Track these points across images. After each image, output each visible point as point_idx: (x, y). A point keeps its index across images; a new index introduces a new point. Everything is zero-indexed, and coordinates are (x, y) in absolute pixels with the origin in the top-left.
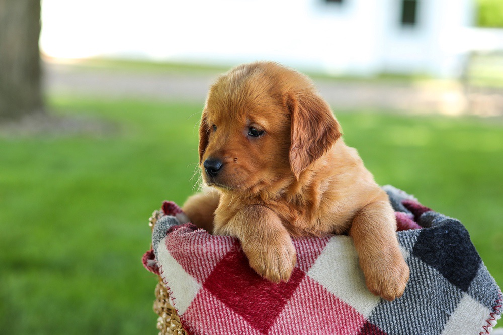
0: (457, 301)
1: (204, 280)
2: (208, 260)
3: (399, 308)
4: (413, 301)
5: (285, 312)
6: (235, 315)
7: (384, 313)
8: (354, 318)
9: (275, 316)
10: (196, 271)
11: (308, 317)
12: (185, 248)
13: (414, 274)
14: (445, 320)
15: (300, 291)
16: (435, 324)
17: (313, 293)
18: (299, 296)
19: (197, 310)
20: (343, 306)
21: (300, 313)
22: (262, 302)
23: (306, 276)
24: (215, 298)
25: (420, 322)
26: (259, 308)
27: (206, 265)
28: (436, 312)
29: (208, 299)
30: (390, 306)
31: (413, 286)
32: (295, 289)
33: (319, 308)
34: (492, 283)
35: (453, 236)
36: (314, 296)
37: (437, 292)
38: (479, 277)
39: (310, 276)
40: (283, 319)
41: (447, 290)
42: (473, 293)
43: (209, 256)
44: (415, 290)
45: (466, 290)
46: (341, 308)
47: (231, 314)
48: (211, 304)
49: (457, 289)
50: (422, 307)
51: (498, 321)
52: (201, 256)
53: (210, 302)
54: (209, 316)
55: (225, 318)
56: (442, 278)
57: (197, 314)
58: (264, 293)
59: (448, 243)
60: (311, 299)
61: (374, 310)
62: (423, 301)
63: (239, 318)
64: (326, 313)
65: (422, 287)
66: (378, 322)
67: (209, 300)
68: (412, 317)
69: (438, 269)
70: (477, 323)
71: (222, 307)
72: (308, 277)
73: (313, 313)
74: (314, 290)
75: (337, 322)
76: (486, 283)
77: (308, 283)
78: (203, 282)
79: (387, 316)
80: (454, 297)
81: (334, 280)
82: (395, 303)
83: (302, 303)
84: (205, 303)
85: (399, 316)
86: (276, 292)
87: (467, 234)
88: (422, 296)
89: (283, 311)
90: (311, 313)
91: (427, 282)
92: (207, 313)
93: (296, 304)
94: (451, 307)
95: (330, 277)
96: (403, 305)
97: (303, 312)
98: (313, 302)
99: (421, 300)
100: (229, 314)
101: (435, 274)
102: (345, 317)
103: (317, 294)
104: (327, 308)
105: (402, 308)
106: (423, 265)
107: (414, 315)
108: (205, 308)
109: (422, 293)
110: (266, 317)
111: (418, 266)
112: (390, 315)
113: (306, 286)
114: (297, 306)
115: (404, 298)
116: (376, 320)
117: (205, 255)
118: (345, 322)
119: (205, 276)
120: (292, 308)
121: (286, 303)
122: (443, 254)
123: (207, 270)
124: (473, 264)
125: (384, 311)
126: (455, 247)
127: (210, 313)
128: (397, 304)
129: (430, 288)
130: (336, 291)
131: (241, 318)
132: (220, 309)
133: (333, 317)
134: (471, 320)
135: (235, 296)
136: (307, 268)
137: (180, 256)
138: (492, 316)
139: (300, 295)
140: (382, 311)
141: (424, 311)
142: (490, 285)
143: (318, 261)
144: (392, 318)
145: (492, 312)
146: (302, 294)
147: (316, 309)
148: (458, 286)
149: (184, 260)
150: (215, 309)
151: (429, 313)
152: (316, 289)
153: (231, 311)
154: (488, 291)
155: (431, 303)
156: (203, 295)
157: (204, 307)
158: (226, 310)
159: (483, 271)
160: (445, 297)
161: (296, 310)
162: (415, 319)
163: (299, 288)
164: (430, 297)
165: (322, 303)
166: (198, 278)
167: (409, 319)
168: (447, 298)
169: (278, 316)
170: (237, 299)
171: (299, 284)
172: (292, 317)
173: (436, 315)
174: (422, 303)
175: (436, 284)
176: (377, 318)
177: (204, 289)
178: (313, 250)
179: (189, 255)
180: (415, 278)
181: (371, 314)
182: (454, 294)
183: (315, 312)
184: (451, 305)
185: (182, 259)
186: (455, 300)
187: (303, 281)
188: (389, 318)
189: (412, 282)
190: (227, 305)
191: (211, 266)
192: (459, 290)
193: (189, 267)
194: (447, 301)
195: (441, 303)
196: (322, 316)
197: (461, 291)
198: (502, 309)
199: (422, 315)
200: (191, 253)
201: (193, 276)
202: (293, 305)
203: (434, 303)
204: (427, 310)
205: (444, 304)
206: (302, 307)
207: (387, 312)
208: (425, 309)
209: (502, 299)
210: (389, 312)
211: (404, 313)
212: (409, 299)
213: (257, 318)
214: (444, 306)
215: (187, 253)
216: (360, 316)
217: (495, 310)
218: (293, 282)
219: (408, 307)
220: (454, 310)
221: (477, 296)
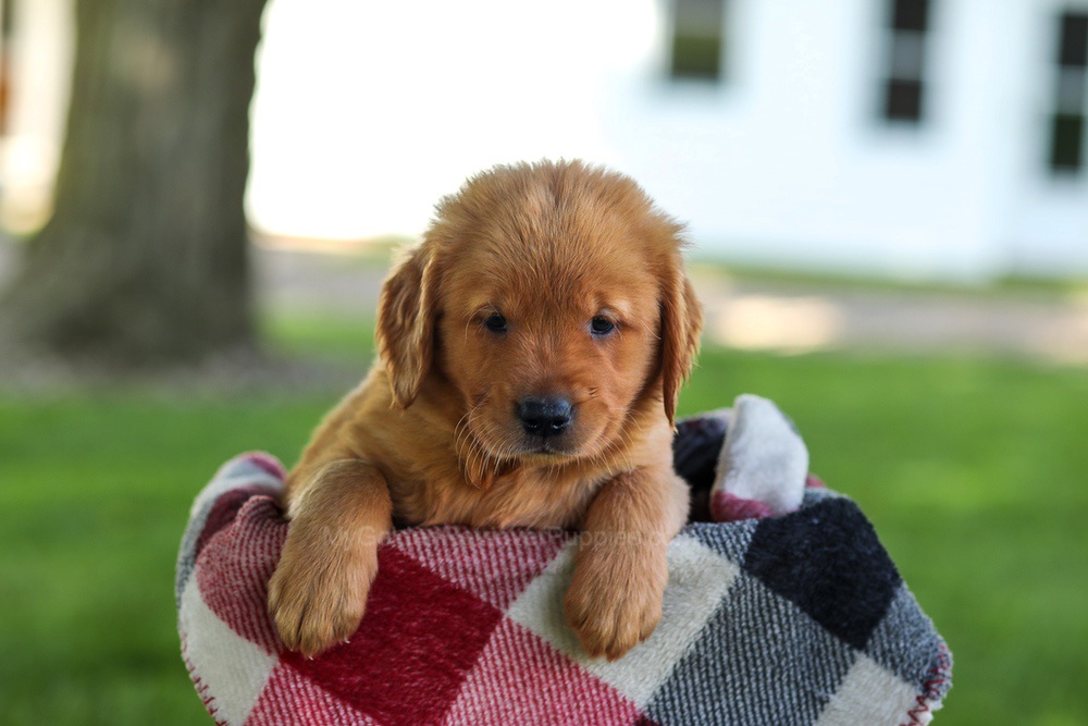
0: (842, 670)
3: (713, 686)
4: (744, 671)
5: (463, 698)
6: (354, 713)
7: (680, 698)
8: (614, 709)
9: (444, 709)
11: (513, 709)
12: (234, 583)
13: (747, 614)
14: (816, 712)
15: (491, 651)
16: (791, 719)
17: (521, 654)
18: (490, 662)
19: (272, 713)
20: (588, 682)
21: (496, 700)
22: (412, 682)
23: (504, 619)
24: (307, 682)
25: (758, 715)
26: (407, 694)
28: (794, 694)
29: (293, 686)
30: (693, 683)
31: (743, 638)
32: (481, 649)
33: (537, 687)
34: (923, 631)
35: (830, 531)
36: (523, 660)
37: (796, 651)
38: (892, 618)
39: (513, 618)
40: (459, 715)
41: (819, 646)
42: (878, 653)
44: (747, 647)
45: (861, 646)
46: (584, 686)
47: (346, 711)
48: (300, 696)
49: (841, 645)
50: (761, 685)
51: (934, 713)
53: (298, 690)
56: (807, 621)
57: (274, 721)
58: (414, 661)
59: (820, 545)
60: (517, 668)
61: (658, 692)
62: (764, 671)
63: (363, 720)
64: (551, 697)
65: (763, 641)
66: (667, 716)
67: (296, 688)
68: (741, 704)
69: (797, 603)
70: (887, 718)
71: (325, 701)
72: (509, 621)
73: (523, 699)
74: (523, 649)
75: (576, 717)
76: (909, 630)
77: (508, 634)
78: (278, 652)
79: (686, 705)
80: (836, 662)
82: (704, 676)
83: (497, 677)
84: (288, 697)
85: (713, 704)
86: (440, 656)
88: (763, 661)
89: (459, 697)
90: (519, 699)
91: (773, 629)
92: (294, 716)
93: (486, 680)
94: (829, 683)
96: (720, 679)
97: (502, 696)
98: (522, 675)
99: (760, 669)
100: (342, 713)
101: (790, 612)
102: (594, 706)
103: (530, 655)
104: (553, 687)
105: (718, 687)
106: (766, 592)
107: (743, 700)
108: (291, 706)
109: (761, 654)
110: (424, 714)
111: (756, 596)
112: (692, 700)
113: (505, 640)
114: (488, 684)
115: (723, 667)
116: (663, 713)
118: (596, 717)
120: (477, 690)
121: (463, 679)
122: (809, 570)
124: (880, 590)
125: (679, 693)
126: (837, 553)
127: (301, 714)
128: (708, 678)
129: (779, 642)
131: (369, 719)
132: (322, 703)
133: (569, 706)
134: (872, 711)
135: (351, 674)
136: (506, 601)
137: (223, 600)
138: (922, 703)
139: (493, 659)
140: (675, 694)
141: (766, 693)
142: (919, 635)
143: (532, 588)
144: (697, 708)
145: (920, 694)
146: (497, 657)
147: (529, 691)
148: (844, 638)
149: (234, 610)
150: (311, 705)
151: (778, 696)
152: (526, 645)
153: (344, 706)
154: (912, 649)
155: (782, 675)
156: (283, 680)
157: (286, 703)
158: (335, 705)
159: (901, 606)
160: (814, 661)
161: (486, 692)
162: (746, 709)
163: (490, 645)
164: (779, 662)
165: (543, 677)
166: (267, 644)
167: (734, 710)
168: (821, 663)
169: (450, 709)
170: (358, 679)
171: (489, 637)
172: (478, 708)
173: (795, 701)
174: (761, 677)
176: (665, 709)
177: (283, 666)
178: (523, 566)
180: (747, 621)
181: (652, 701)
182: (834, 654)
183: (527, 697)
184: (828, 679)
185: (228, 608)
186: (838, 668)
187: (498, 629)
188: (689, 708)
189: (742, 632)
190: (336, 694)
192: (847, 646)
193: (247, 623)
194: (819, 671)
195: (806, 674)
196: (544, 704)
197: (850, 649)
198: (944, 688)
199: (761, 701)
200: (248, 592)
201: (257, 642)
202: (479, 682)
203: (789, 676)
204: (774, 689)
205: (812, 677)
206: (499, 686)
207: (686, 694)
208: (769, 687)
209: (945, 664)
210: (691, 695)
211: (723, 697)
212: (734, 668)
213: (403, 716)
214: (813, 681)
215: (241, 592)
216: (628, 704)
217: (927, 688)
218: (476, 634)
219: (730, 685)
220: (837, 688)
221: (888, 660)
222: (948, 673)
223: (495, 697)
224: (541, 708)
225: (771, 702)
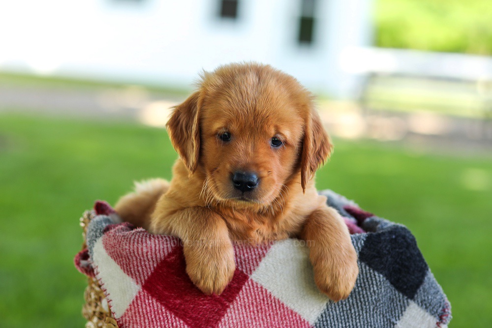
0: (403, 309)
1: (143, 282)
2: (148, 260)
3: (346, 315)
4: (360, 308)
6: (175, 318)
7: (330, 320)
8: (299, 325)
9: (217, 320)
10: (135, 271)
11: (252, 323)
12: (124, 248)
13: (360, 280)
15: (243, 294)
17: (257, 297)
18: (242, 299)
19: (135, 313)
20: (288, 311)
21: (244, 318)
22: (204, 306)
23: (249, 279)
24: (154, 300)
26: (201, 311)
27: (145, 265)
28: (382, 320)
29: (147, 301)
30: (336, 313)
31: (359, 292)
32: (238, 293)
33: (264, 313)
34: (438, 291)
35: (400, 241)
36: (258, 300)
37: (384, 299)
38: (426, 285)
39: (254, 279)
40: (225, 324)
41: (393, 297)
42: (419, 301)
43: (149, 257)
44: (361, 296)
45: (411, 297)
46: (286, 313)
47: (171, 317)
48: (150, 307)
49: (403, 297)
50: (368, 314)
52: (141, 256)
53: (149, 304)
54: (148, 319)
55: (164, 322)
56: (389, 284)
57: (136, 317)
59: (395, 248)
60: (255, 303)
61: (320, 316)
62: (369, 308)
63: (179, 322)
64: (270, 318)
65: (369, 293)
67: (149, 302)
68: (359, 324)
69: (385, 275)
71: (162, 310)
72: (251, 280)
73: (257, 318)
74: (258, 294)
76: (432, 291)
77: (251, 287)
78: (142, 284)
79: (333, 324)
80: (400, 305)
81: (279, 283)
82: (341, 310)
83: (245, 307)
84: (144, 306)
85: (346, 324)
87: (413, 240)
88: (369, 303)
89: (226, 315)
90: (255, 318)
91: (374, 288)
92: (146, 316)
93: (239, 308)
94: (397, 315)
95: (274, 281)
96: (349, 312)
97: (247, 316)
98: (257, 307)
99: (368, 307)
100: (169, 317)
101: (381, 280)
102: (290, 323)
104: (272, 313)
105: (348, 316)
106: (370, 270)
107: (360, 322)
108: (144, 311)
109: (368, 300)
110: (208, 322)
111: (364, 272)
113: (250, 289)
114: (240, 310)
115: (350, 305)
116: (322, 327)
117: (145, 255)
119: (144, 277)
120: (235, 312)
121: (228, 307)
122: (390, 259)
123: (147, 271)
124: (420, 271)
125: (330, 318)
126: (402, 253)
127: (149, 316)
128: (343, 311)
129: (377, 294)
130: (281, 296)
131: (182, 322)
132: (160, 311)
133: (278, 323)
135: (175, 299)
136: (251, 271)
137: (118, 255)
138: (439, 326)
139: (244, 299)
140: (328, 318)
141: (370, 319)
142: (437, 293)
143: (262, 264)
144: (338, 325)
145: (438, 321)
146: (245, 297)
147: (260, 314)
148: (404, 293)
149: (123, 260)
150: (154, 312)
151: (375, 321)
152: (260, 293)
153: (171, 314)
154: (435, 300)
155: (377, 310)
156: (142, 297)
157: (142, 309)
158: (166, 313)
159: (429, 279)
160: (391, 304)
161: (239, 314)
163: (243, 291)
164: (376, 304)
165: (267, 308)
166: (137, 279)
168: (393, 306)
169: (220, 320)
170: (178, 301)
171: (242, 287)
172: (235, 321)
173: (382, 323)
174: (368, 310)
175: (383, 291)
176: (323, 325)
177: (143, 291)
178: (257, 252)
179: (129, 255)
180: (361, 284)
181: (317, 321)
182: (400, 301)
183: (259, 318)
184: (397, 313)
185: (121, 259)
186: (401, 307)
187: (246, 284)
189: (358, 288)
190: (168, 307)
191: (152, 267)
192: (406, 297)
193: (128, 268)
194: (393, 309)
195: (387, 311)
196: (267, 321)
197: (407, 299)
198: (449, 318)
199: (368, 323)
200: (130, 253)
201: (132, 277)
202: (236, 309)
203: (380, 311)
204: (373, 317)
205: (390, 312)
206: (246, 311)
207: (333, 318)
208: (371, 316)
209: (448, 308)
210: (335, 319)
211: (350, 320)
212: (355, 306)
213: (198, 322)
214: (390, 314)
215: (126, 252)
216: (306, 322)
217: (441, 318)
218: (236, 285)
219: (354, 314)
220: (400, 318)
221: (424, 304)
222: (450, 311)
223: (243, 317)
224: (265, 323)
225: (372, 324)
